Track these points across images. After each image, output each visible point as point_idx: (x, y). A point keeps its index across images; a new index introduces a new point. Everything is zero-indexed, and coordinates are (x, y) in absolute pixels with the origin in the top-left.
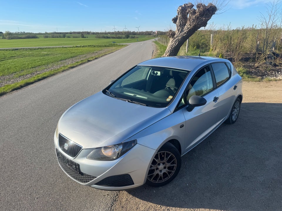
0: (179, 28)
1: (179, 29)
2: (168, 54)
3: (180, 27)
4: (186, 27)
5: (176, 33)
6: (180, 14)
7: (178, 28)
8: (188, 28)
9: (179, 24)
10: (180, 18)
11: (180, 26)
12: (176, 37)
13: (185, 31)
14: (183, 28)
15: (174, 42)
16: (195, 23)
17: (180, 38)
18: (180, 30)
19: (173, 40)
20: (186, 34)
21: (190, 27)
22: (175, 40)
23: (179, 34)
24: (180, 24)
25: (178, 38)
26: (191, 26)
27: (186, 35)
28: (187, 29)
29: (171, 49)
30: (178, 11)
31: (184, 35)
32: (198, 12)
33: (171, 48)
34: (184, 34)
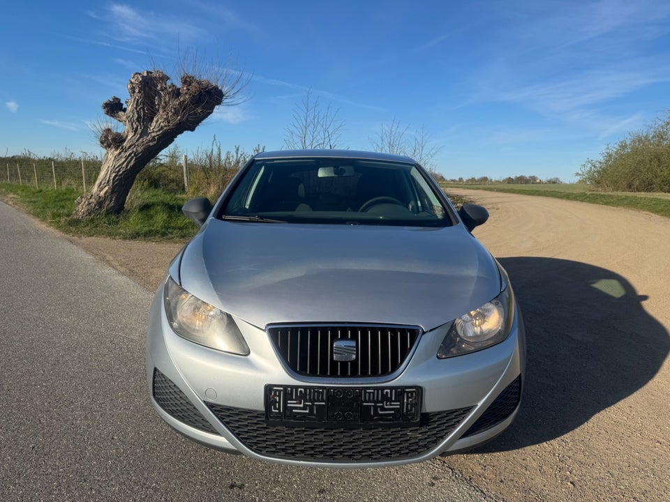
0: (135, 126)
1: (137, 128)
2: (107, 188)
3: (137, 123)
4: (154, 124)
5: (129, 138)
6: (137, 90)
7: (132, 125)
8: (162, 128)
9: (136, 115)
10: (138, 100)
11: (138, 119)
12: (130, 147)
13: (153, 134)
14: (146, 127)
15: (123, 160)
16: (179, 118)
17: (140, 149)
18: (139, 131)
19: (120, 153)
20: (155, 142)
21: (166, 126)
22: (127, 154)
23: (138, 140)
24: (139, 117)
25: (135, 150)
26: (169, 122)
27: (155, 145)
28: (159, 131)
29: (116, 176)
30: (131, 83)
31: (151, 144)
32: (186, 93)
33: (114, 174)
34: (150, 141)
